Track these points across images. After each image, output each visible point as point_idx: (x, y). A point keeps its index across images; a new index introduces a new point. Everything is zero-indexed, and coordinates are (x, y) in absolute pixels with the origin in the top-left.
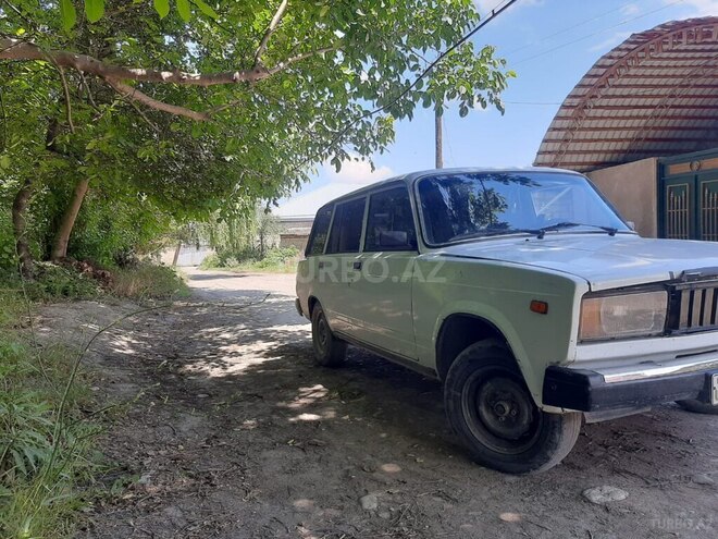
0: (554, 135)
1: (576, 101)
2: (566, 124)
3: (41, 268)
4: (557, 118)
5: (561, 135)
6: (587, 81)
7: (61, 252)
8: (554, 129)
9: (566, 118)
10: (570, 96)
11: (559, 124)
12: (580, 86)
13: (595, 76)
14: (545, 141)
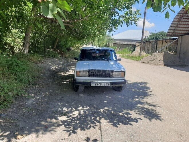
0: (173, 25)
1: (178, 17)
2: (176, 23)
3: (49, 51)
4: (174, 21)
5: (175, 25)
6: (181, 12)
7: (55, 47)
8: (173, 24)
9: (176, 21)
10: (176, 16)
11: (174, 23)
12: (179, 13)
13: (183, 11)
14: (170, 27)
